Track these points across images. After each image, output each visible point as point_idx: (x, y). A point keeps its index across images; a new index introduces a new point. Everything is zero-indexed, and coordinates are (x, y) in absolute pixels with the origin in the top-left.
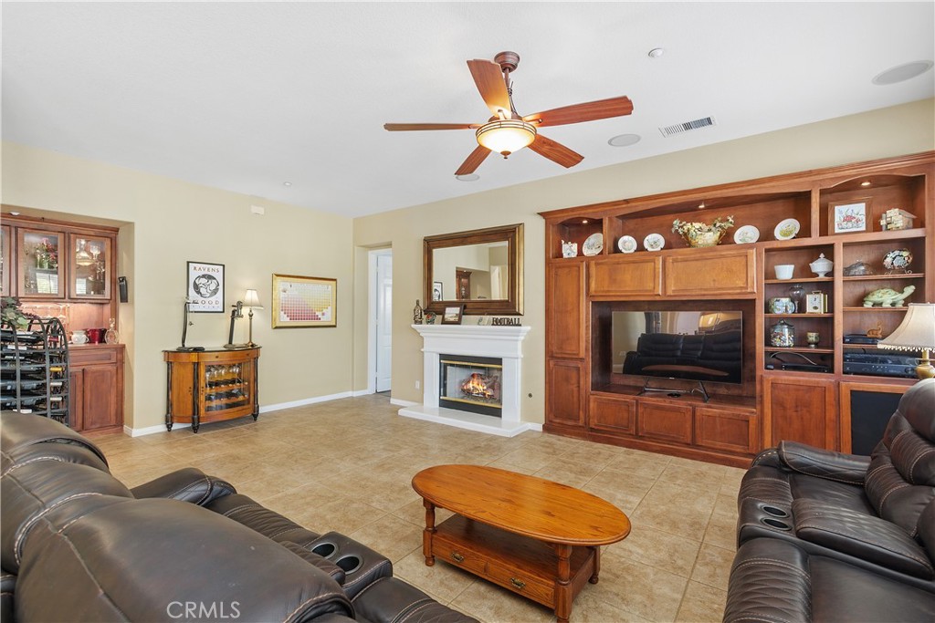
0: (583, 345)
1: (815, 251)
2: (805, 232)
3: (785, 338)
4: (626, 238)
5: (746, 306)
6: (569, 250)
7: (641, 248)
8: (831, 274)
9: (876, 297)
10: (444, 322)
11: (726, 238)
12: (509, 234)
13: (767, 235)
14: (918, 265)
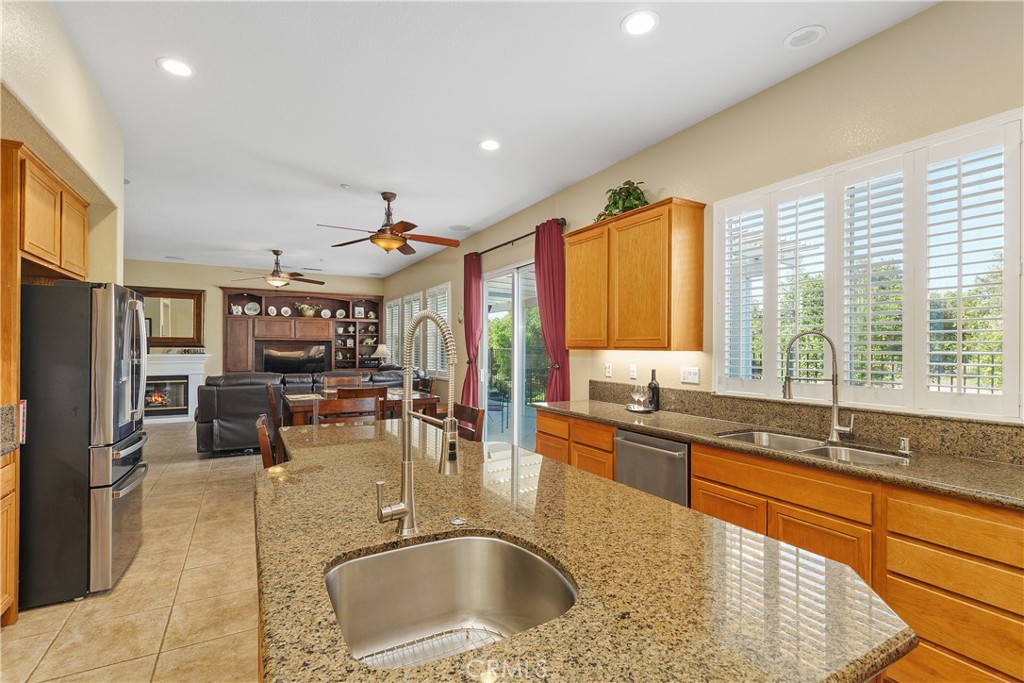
0: (250, 363)
1: (349, 324)
2: (347, 316)
3: (340, 357)
4: (273, 308)
5: (327, 343)
6: (237, 310)
7: (279, 314)
8: (355, 332)
9: (367, 341)
11: (318, 314)
12: (197, 296)
13: (333, 316)
14: (377, 331)
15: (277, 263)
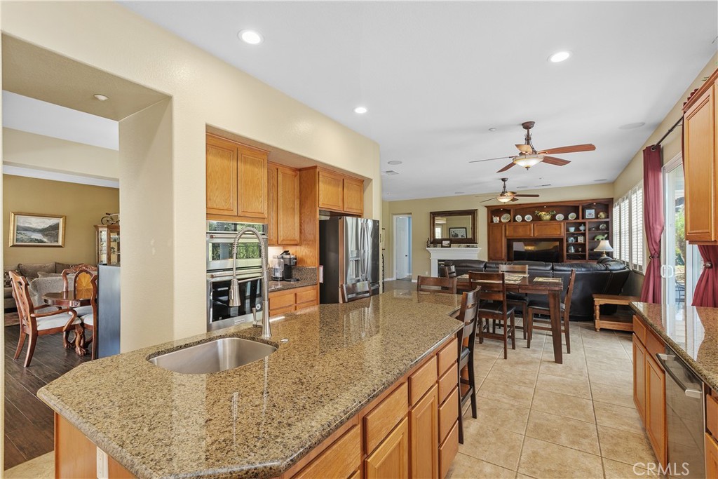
0: (503, 254)
1: (580, 224)
2: (577, 218)
3: (572, 250)
4: (519, 216)
5: (561, 240)
6: (496, 220)
7: (523, 220)
8: (585, 230)
9: (598, 237)
10: (442, 247)
11: (553, 218)
12: (473, 213)
13: (566, 218)
14: (607, 228)
15: (504, 187)
